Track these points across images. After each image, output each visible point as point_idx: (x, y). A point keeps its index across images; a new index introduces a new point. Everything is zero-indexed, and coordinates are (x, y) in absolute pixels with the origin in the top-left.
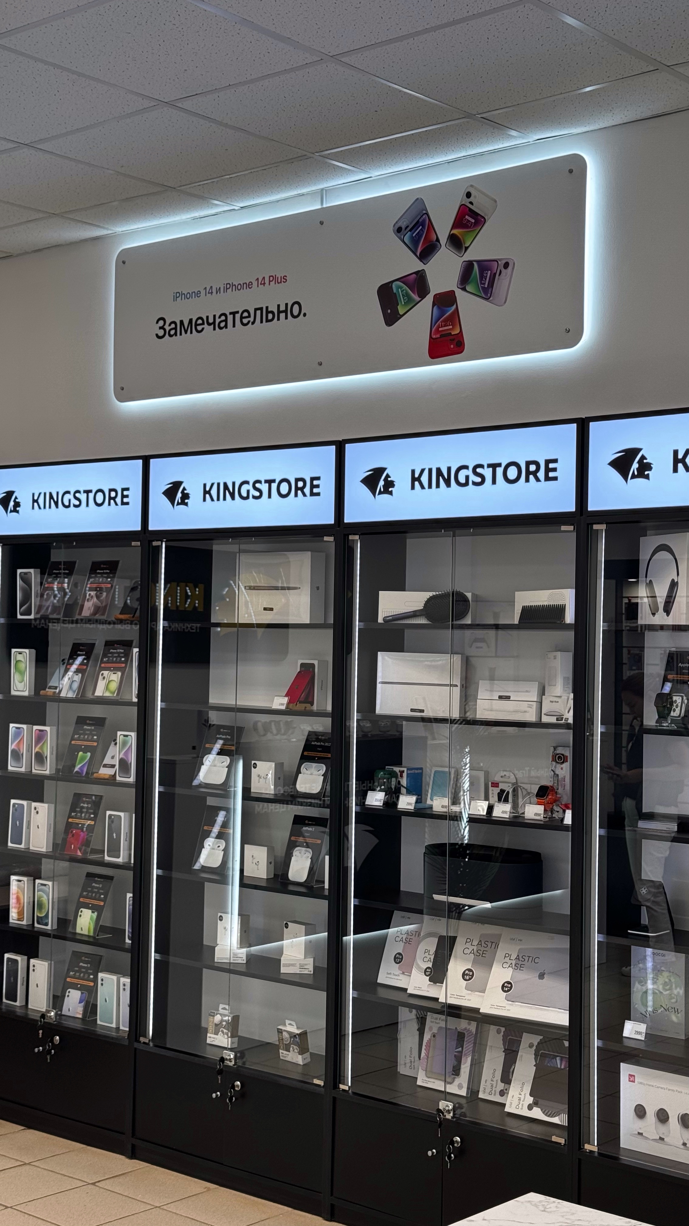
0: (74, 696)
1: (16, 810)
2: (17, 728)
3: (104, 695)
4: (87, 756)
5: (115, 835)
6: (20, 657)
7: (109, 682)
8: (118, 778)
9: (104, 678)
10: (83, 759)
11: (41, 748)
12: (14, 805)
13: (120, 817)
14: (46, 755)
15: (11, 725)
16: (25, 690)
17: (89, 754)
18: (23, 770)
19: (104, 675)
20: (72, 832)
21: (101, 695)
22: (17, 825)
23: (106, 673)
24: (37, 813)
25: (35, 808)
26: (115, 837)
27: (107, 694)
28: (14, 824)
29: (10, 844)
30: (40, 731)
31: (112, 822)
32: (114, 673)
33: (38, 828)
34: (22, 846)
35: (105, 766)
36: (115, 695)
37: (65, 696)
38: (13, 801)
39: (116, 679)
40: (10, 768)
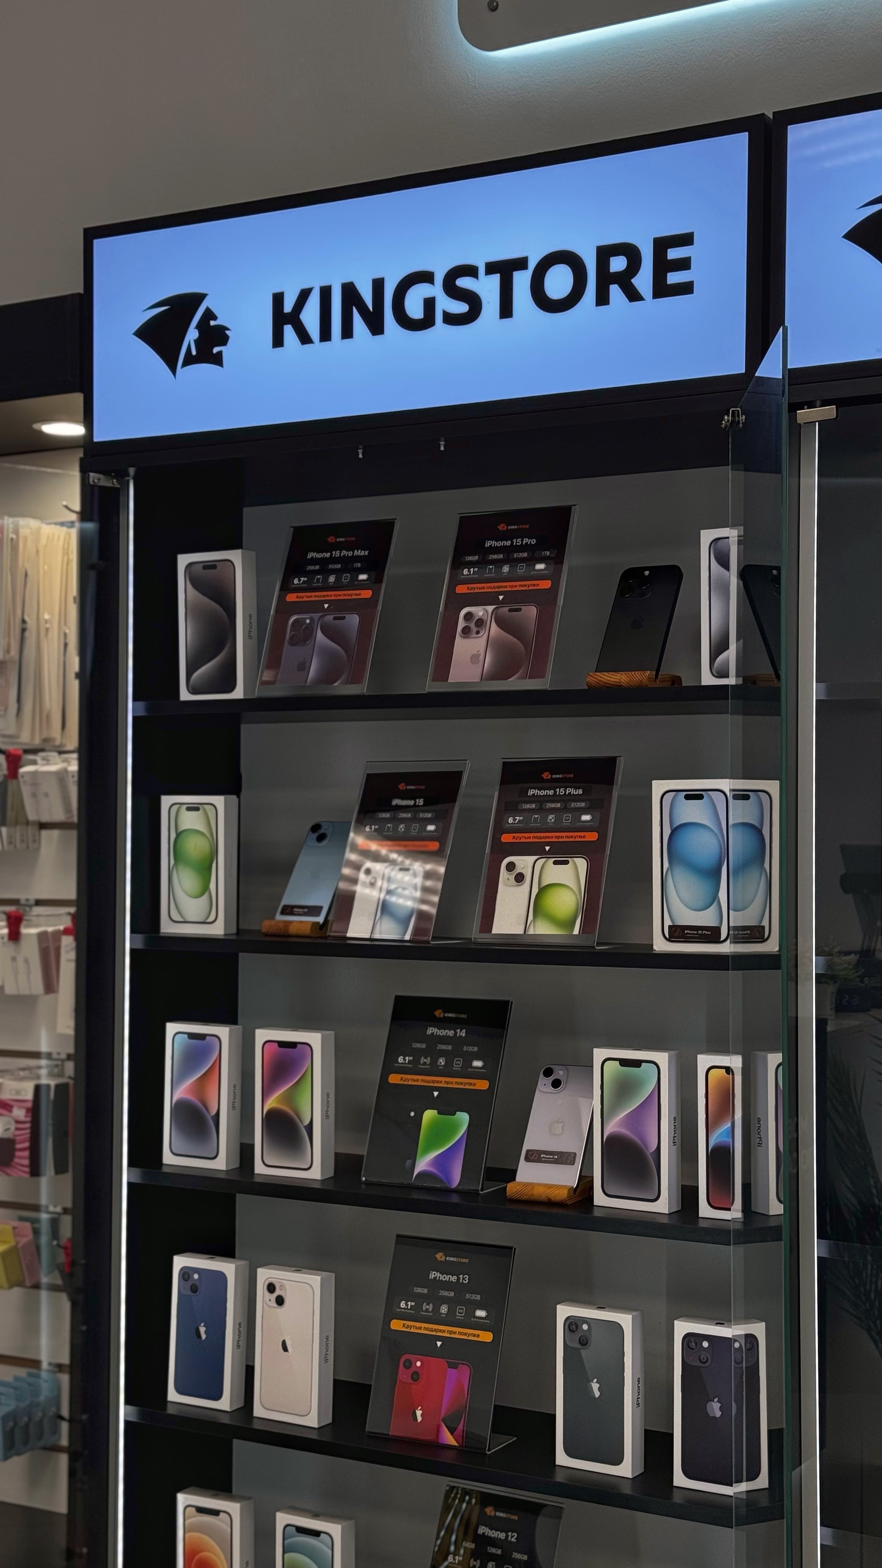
0: (407, 937)
1: (194, 1289)
2: (192, 1036)
3: (531, 931)
4: (455, 1127)
5: (595, 1386)
6: (190, 821)
7: (543, 890)
8: (600, 1199)
9: (520, 878)
10: (439, 1134)
11: (289, 1097)
12: (186, 1273)
13: (617, 1328)
14: (307, 1122)
15: (172, 1028)
16: (211, 919)
17: (463, 1118)
18: (220, 1164)
19: (518, 870)
20: (409, 1365)
21: (520, 931)
22: (199, 1336)
23: (524, 863)
24: (280, 1301)
25: (271, 1288)
26: (597, 1394)
27: (543, 929)
28: (188, 1332)
29: (173, 1395)
30: (282, 1044)
31: (584, 1342)
32: (555, 863)
33: (285, 1349)
34: (224, 1404)
35: (534, 1156)
36: (576, 931)
37: (367, 936)
38: (179, 1262)
39: (571, 882)
40: (168, 1158)
